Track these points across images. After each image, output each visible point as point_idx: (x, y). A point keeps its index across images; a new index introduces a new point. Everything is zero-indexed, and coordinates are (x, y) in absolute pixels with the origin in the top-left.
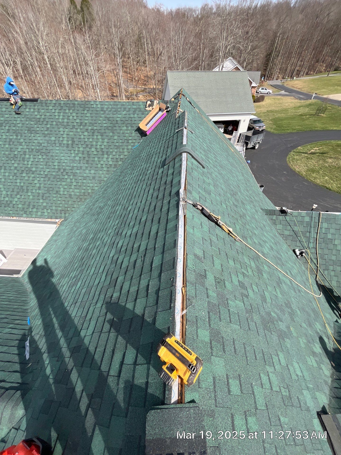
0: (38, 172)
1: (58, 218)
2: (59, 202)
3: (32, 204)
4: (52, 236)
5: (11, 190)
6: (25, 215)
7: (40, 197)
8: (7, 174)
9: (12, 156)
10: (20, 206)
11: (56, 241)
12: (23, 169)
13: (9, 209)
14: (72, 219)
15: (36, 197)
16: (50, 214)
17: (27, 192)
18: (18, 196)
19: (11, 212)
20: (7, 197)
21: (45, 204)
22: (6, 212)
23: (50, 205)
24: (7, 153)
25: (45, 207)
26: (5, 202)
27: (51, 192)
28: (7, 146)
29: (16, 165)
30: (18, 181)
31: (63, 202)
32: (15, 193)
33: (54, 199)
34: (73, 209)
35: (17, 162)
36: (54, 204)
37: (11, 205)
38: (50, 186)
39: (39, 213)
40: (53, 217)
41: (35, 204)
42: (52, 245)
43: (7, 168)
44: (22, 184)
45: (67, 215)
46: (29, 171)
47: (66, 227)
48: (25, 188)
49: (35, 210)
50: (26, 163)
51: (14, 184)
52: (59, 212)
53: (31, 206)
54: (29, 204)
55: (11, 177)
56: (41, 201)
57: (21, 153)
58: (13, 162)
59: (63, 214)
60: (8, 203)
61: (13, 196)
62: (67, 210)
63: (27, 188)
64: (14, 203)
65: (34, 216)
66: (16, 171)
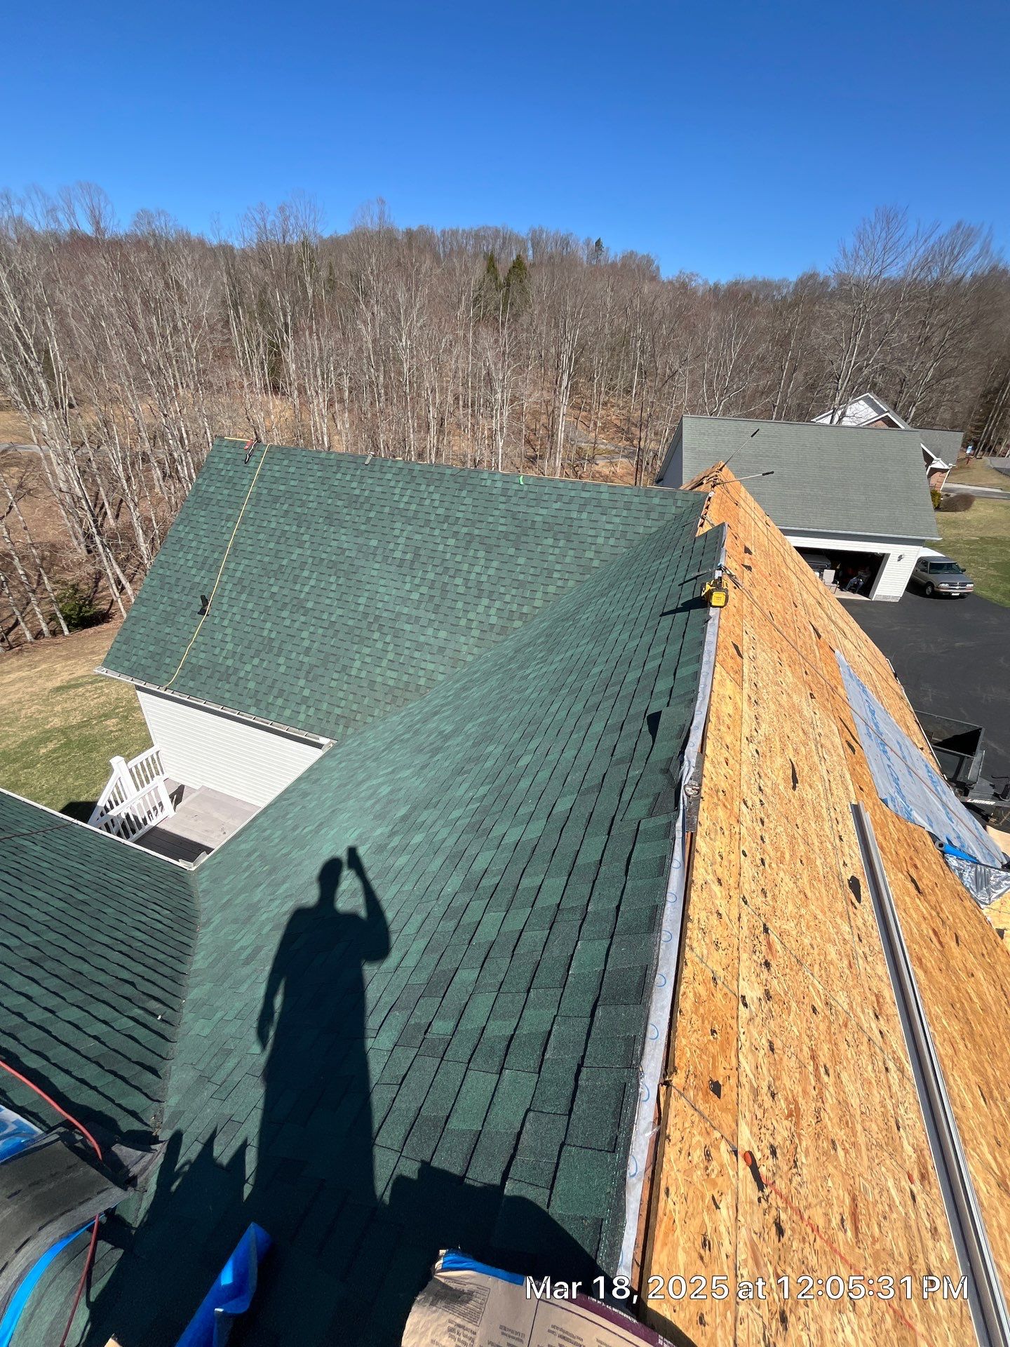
0: (317, 614)
1: (327, 734)
2: (341, 694)
3: (278, 685)
4: (300, 779)
5: (246, 643)
6: (253, 710)
7: (302, 674)
8: (250, 606)
9: (275, 567)
10: (251, 685)
11: (305, 794)
12: (287, 600)
13: (227, 687)
14: (360, 744)
15: (293, 671)
16: (311, 721)
17: (278, 655)
18: (256, 661)
19: (227, 695)
20: (233, 657)
21: (306, 693)
22: (218, 692)
23: (317, 696)
24: (267, 559)
25: (305, 700)
26: (223, 669)
27: (330, 665)
28: (272, 545)
29: (275, 589)
30: (268, 625)
31: (351, 697)
32: (252, 652)
33: (333, 684)
34: (370, 719)
35: (281, 583)
36: (327, 697)
37: (233, 679)
38: (334, 651)
39: (287, 713)
40: (316, 729)
41: (286, 687)
42: (292, 804)
43: (256, 592)
44: (273, 635)
45: (350, 731)
46: (299, 606)
47: (340, 763)
48: (276, 644)
49: (280, 702)
50: (298, 587)
51: (256, 631)
52: (332, 719)
53: (275, 692)
54: (273, 683)
55: (256, 615)
56: (302, 682)
57: (295, 565)
58: (272, 581)
59: (341, 727)
60: (230, 672)
61: (245, 659)
62: (354, 720)
63: (281, 644)
64: (242, 674)
65: (273, 716)
66: (270, 603)
